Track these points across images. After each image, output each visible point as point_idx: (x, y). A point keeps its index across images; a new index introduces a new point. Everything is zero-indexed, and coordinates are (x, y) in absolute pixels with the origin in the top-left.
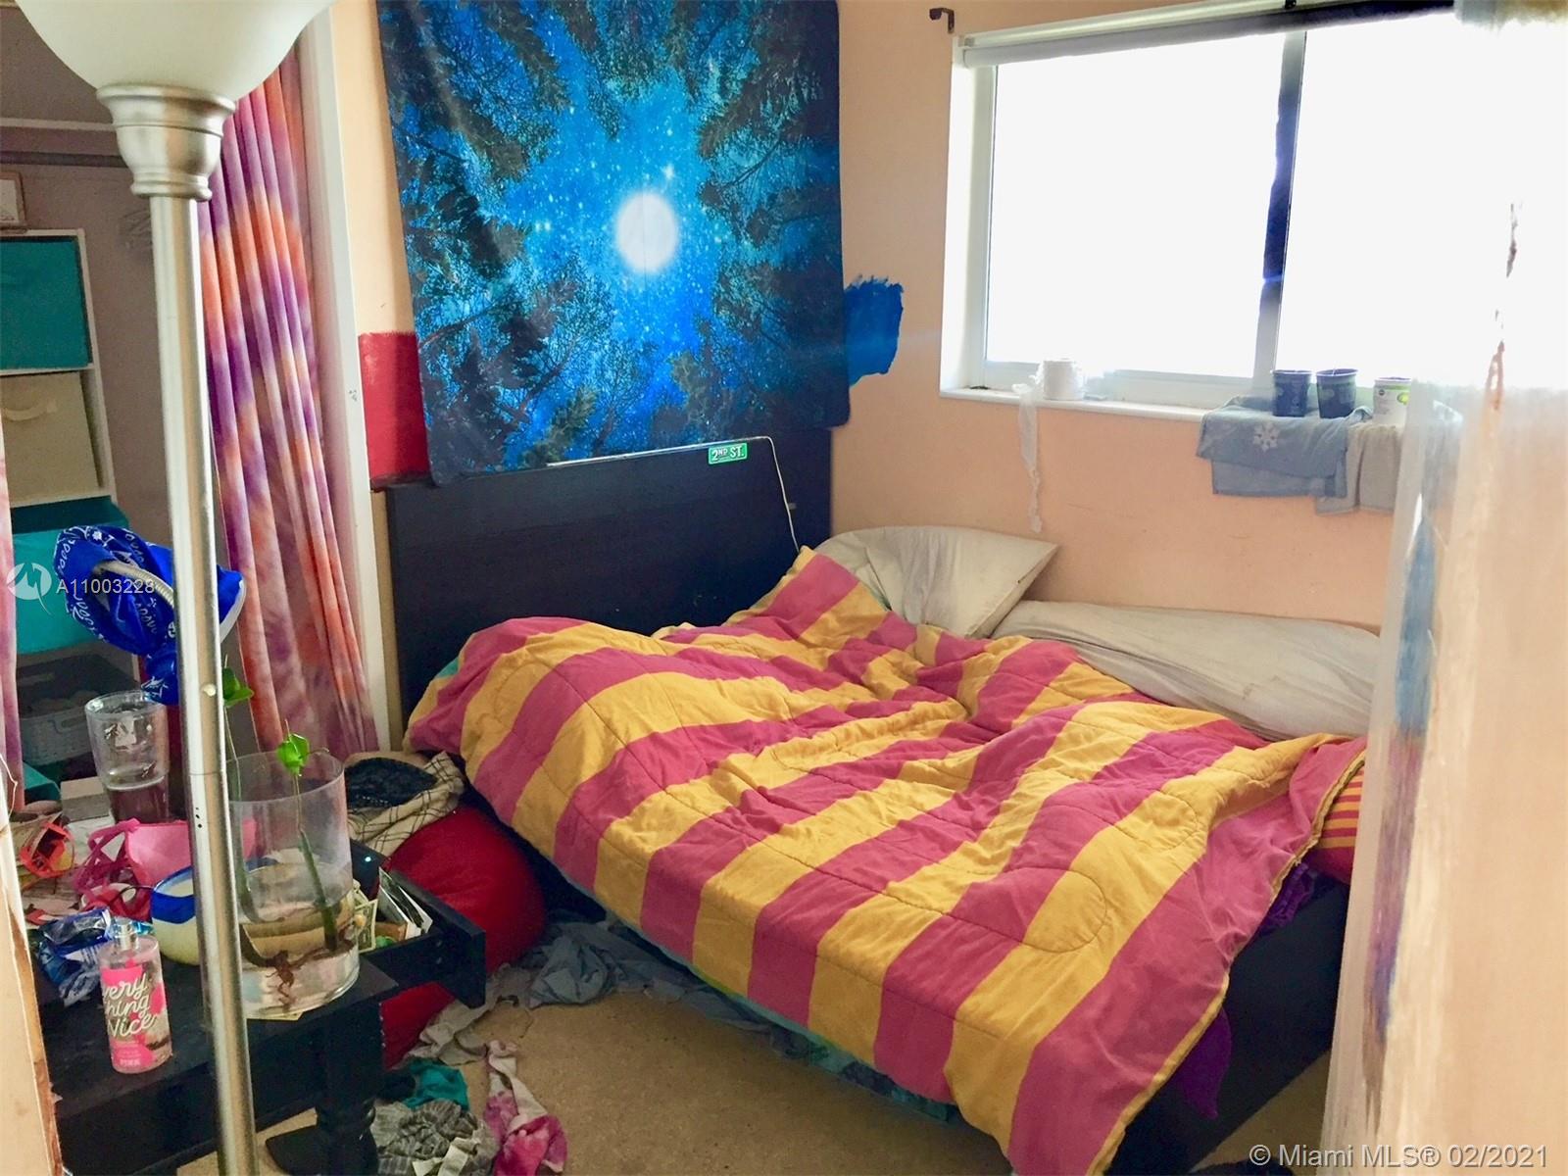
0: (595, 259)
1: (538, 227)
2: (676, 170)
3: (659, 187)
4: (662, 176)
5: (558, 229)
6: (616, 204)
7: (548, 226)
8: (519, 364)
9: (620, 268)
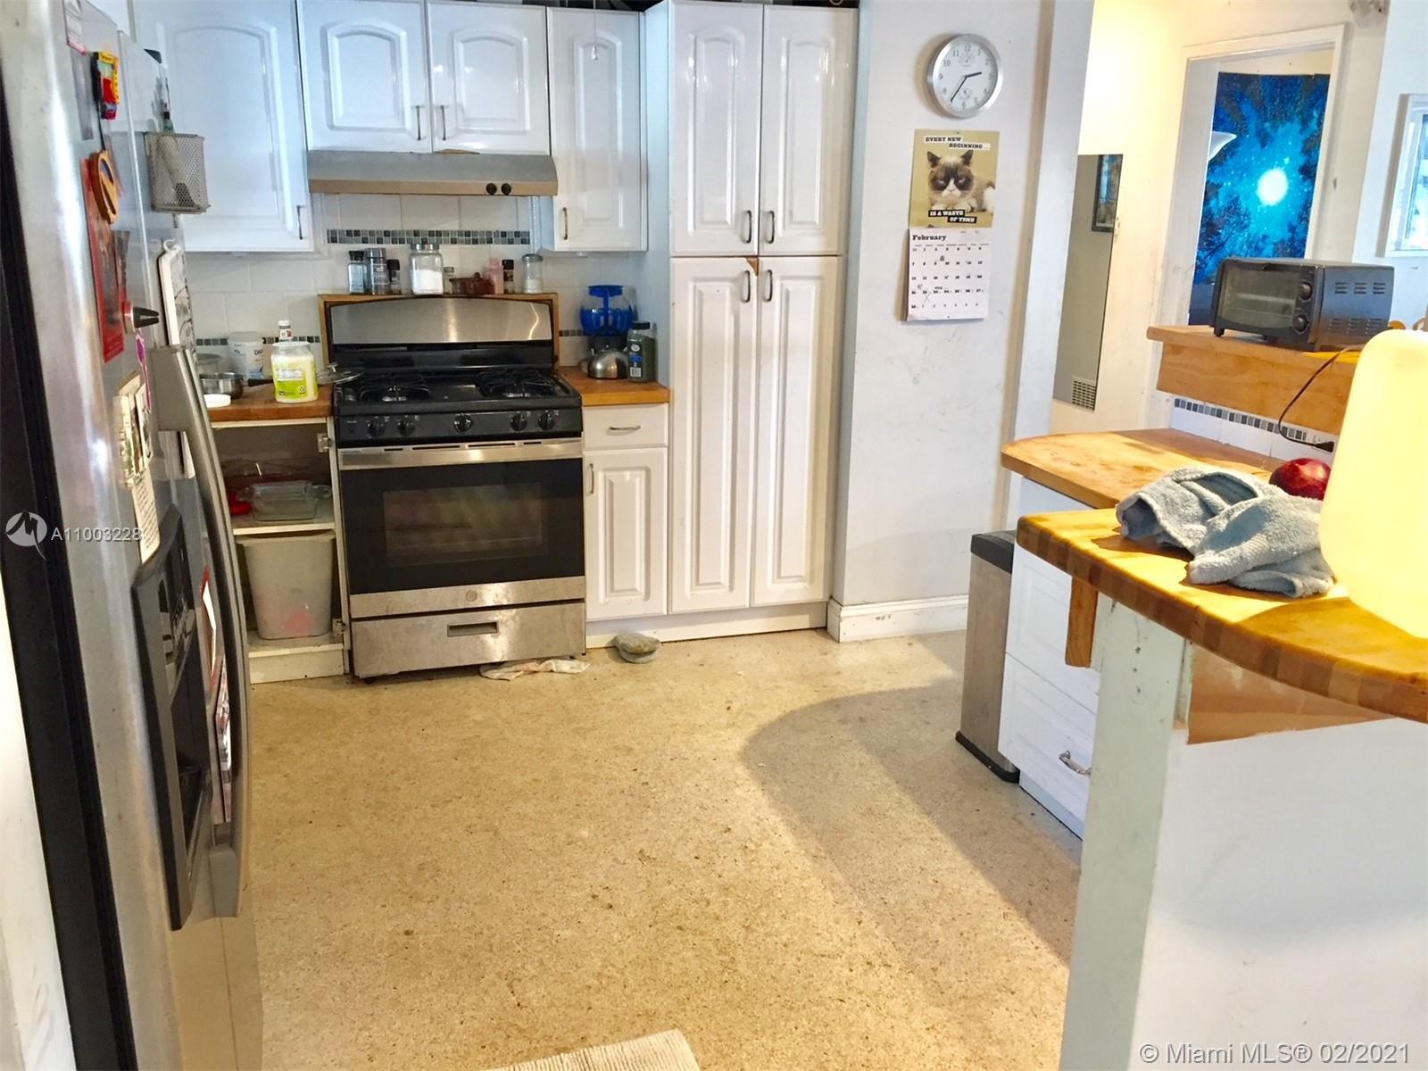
0: (1247, 198)
1: (1225, 184)
2: (1291, 160)
3: (1281, 167)
4: (1283, 162)
5: (1233, 185)
6: (1261, 174)
7: (1229, 184)
8: (1206, 241)
9: (1258, 201)
